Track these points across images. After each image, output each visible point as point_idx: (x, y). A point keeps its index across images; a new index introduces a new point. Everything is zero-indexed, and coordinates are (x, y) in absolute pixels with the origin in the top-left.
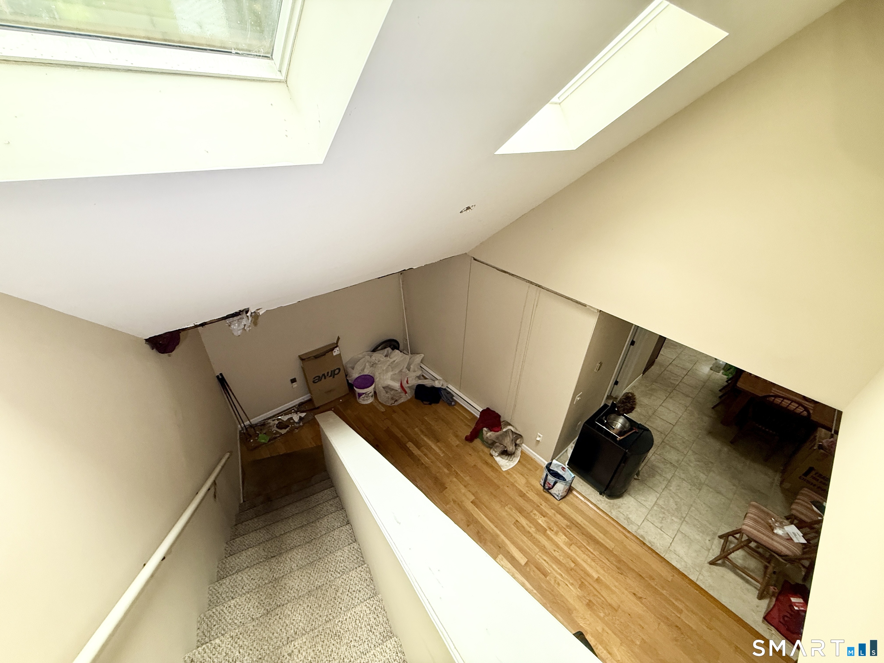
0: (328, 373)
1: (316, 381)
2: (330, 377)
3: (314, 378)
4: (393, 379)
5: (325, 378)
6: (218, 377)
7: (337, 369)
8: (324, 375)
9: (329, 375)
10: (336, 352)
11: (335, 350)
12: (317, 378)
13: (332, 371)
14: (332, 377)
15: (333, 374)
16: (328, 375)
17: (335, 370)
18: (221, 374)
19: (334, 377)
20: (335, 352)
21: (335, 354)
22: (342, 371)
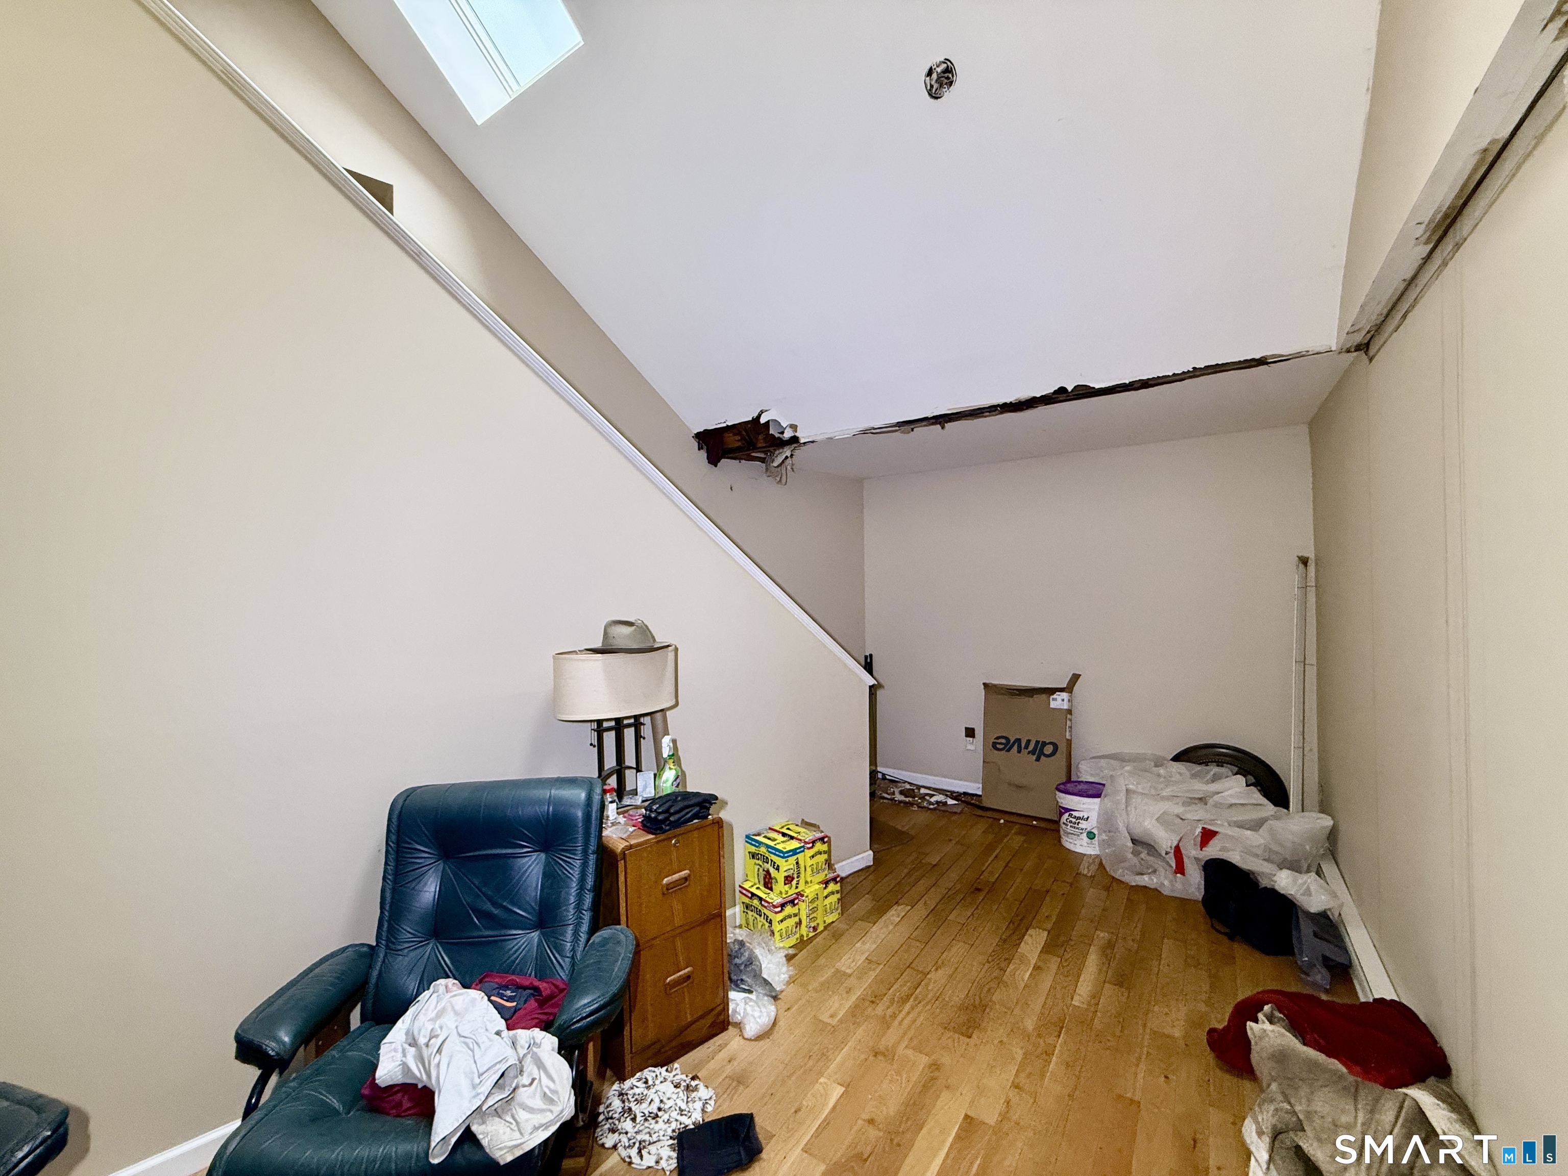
0: (1029, 741)
1: (998, 746)
2: (1029, 753)
3: (998, 738)
4: (1162, 820)
5: (1019, 751)
6: (866, 657)
7: (1051, 743)
8: (1018, 741)
9: (1031, 748)
10: (1059, 702)
11: (1055, 696)
12: (1003, 741)
13: (1037, 742)
14: (1034, 757)
15: (1038, 751)
16: (1026, 747)
17: (1044, 744)
18: (871, 656)
19: (1038, 760)
20: (1054, 699)
21: (1053, 705)
22: (1061, 756)
